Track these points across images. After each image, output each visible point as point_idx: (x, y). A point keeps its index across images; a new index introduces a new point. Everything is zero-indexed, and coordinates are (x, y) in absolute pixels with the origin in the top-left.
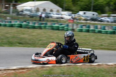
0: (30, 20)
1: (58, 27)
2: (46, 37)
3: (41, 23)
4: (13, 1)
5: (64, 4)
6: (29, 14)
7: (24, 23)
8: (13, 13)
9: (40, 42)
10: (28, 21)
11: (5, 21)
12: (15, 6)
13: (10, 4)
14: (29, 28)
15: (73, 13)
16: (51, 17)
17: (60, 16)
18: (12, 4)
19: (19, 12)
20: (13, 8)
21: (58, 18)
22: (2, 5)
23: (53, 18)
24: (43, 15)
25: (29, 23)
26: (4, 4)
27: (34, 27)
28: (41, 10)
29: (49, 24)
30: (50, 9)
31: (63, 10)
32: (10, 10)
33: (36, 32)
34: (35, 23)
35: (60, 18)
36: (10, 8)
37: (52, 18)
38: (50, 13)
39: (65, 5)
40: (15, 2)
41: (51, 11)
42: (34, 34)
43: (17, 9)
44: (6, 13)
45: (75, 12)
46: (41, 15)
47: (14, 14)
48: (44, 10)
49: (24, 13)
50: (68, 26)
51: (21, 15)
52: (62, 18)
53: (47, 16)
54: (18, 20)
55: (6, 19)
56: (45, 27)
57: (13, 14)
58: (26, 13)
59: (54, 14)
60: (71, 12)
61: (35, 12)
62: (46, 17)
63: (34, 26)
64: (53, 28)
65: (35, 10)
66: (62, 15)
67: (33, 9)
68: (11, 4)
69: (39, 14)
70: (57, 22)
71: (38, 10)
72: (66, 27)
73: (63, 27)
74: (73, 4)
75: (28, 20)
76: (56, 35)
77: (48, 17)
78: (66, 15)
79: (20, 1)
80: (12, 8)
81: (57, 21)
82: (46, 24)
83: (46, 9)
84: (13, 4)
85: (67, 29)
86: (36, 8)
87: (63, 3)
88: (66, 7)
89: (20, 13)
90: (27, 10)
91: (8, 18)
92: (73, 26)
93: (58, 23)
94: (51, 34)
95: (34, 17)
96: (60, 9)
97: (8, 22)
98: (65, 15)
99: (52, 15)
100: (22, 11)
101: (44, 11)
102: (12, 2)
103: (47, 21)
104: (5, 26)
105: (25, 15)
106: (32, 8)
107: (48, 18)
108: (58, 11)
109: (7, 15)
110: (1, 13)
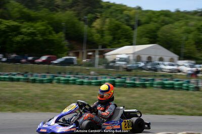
0: (127, 76)
1: (172, 84)
2: (153, 99)
3: (144, 79)
4: (100, 47)
5: (181, 49)
6: (125, 66)
7: (118, 80)
8: (99, 64)
9: (145, 107)
11: (87, 78)
12: (102, 54)
13: (94, 52)
14: (126, 87)
15: (197, 64)
16: (161, 69)
17: (175, 67)
18: (97, 51)
19: (108, 64)
20: (100, 58)
21: (172, 71)
22: (83, 53)
23: (164, 72)
25: (125, 78)
26: (85, 51)
27: (134, 86)
29: (158, 81)
30: (158, 57)
31: (181, 58)
32: (94, 60)
33: (138, 92)
34: (134, 80)
35: (176, 71)
37: (163, 71)
38: (159, 64)
39: (184, 51)
40: (102, 48)
41: (161, 59)
42: (134, 95)
43: (106, 59)
44: (90, 65)
45: (200, 61)
47: (101, 67)
48: (150, 58)
49: (118, 65)
50: (189, 82)
51: (112, 67)
52: (179, 71)
53: (155, 67)
54: (107, 75)
55: (90, 75)
56: (152, 85)
58: (121, 64)
59: (165, 65)
60: (193, 62)
61: (134, 63)
63: (134, 84)
64: (163, 86)
65: (134, 60)
66: (178, 65)
67: (131, 58)
69: (142, 65)
70: (172, 78)
71: (138, 59)
72: (185, 85)
73: (181, 85)
74: (197, 47)
75: (123, 76)
76: (169, 96)
77: (156, 70)
78: (185, 66)
79: (109, 46)
80: (97, 56)
81: (171, 76)
82: (153, 80)
83: (153, 57)
84: (99, 51)
85: (187, 87)
86: (136, 55)
87: (180, 47)
88: (184, 53)
89: (111, 64)
90: (121, 60)
91: (92, 73)
92: (197, 83)
94: (161, 95)
95: (134, 71)
96: (175, 57)
97: (92, 79)
98: (183, 65)
99: (162, 66)
100: (114, 62)
102: (97, 48)
103: (155, 76)
104: (90, 84)
105: (118, 68)
106: (129, 57)
108: (172, 60)
109: (91, 68)
110: (80, 65)
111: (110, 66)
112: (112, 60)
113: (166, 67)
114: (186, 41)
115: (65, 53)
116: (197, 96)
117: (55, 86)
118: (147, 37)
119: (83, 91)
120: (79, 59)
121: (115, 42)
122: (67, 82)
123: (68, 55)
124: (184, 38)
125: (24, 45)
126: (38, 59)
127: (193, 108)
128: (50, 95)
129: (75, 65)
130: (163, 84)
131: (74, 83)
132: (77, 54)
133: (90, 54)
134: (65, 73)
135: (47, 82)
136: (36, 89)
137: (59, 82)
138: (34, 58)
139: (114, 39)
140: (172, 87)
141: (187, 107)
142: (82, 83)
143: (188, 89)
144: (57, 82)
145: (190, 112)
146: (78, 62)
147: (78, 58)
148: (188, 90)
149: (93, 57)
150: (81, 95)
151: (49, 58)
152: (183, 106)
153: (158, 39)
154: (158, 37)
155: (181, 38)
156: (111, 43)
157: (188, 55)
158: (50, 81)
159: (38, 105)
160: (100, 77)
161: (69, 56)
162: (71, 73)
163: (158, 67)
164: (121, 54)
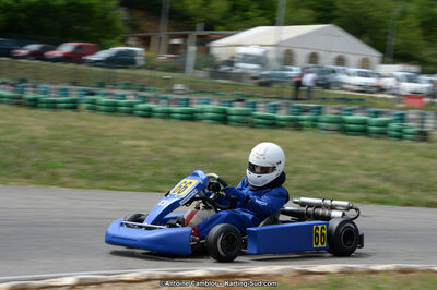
0: (259, 97)
1: (364, 123)
2: (315, 159)
3: (298, 107)
4: (200, 26)
5: (389, 38)
6: (255, 73)
7: (237, 108)
8: (197, 67)
10: (250, 100)
11: (165, 98)
12: (203, 42)
13: (185, 37)
14: (253, 126)
15: (423, 72)
16: (339, 85)
17: (372, 81)
18: (193, 35)
19: (217, 67)
20: (198, 52)
21: (364, 89)
22: (160, 39)
23: (346, 90)
24: (308, 78)
25: (254, 105)
26: (164, 34)
27: (272, 124)
28: (301, 56)
29: (330, 112)
30: (334, 55)
31: (387, 59)
32: (185, 57)
34: (276, 108)
35: (374, 90)
36: (186, 48)
37: (342, 89)
38: (334, 71)
39: (394, 41)
40: (206, 29)
41: (340, 61)
43: (212, 56)
44: (173, 69)
45: (432, 68)
46: (302, 76)
47: (201, 74)
48: (314, 58)
49: (238, 71)
50: (402, 118)
51: (225, 75)
52: (381, 90)
53: (325, 79)
54: (213, 93)
55: (171, 91)
56: (315, 123)
57: (198, 71)
58: (245, 68)
59: (349, 75)
60: (414, 68)
61: (277, 66)
62: (318, 85)
63: (273, 119)
64: (343, 128)
65: (279, 60)
66: (380, 76)
67: (272, 55)
68: (190, 37)
69: (294, 71)
70: (362, 104)
71: (288, 59)
72: (394, 126)
73: (384, 124)
74: (425, 34)
75: (250, 96)
76: (355, 153)
77: (326, 85)
78: (394, 76)
79: (222, 25)
80: (192, 49)
81: (361, 100)
82: (319, 110)
83: (322, 54)
84: (199, 36)
85: (400, 131)
86: (283, 49)
87: (386, 34)
88: (396, 46)
89: (224, 68)
90: (247, 58)
91: (179, 87)
92: (422, 120)
93: (363, 109)
94: (337, 150)
95: (276, 86)
96: (374, 55)
97: (177, 102)
98: (391, 76)
99: (343, 78)
100: (230, 63)
101: (311, 63)
102: (194, 29)
103: (324, 99)
104: (167, 115)
105: (239, 77)
106: (266, 52)
107: (328, 88)
108: (365, 63)
109: (176, 75)
110: (151, 69)
111: (220, 71)
112: (225, 58)
113: (352, 79)
114: (399, 19)
115: (119, 38)
116: (421, 155)
117: (83, 119)
118: (310, 7)
119: (147, 134)
120: (150, 54)
121: (236, 17)
122: (113, 109)
123: (123, 42)
124: (396, 12)
125: (22, 16)
126: (54, 49)
127: (411, 185)
128: (67, 142)
129: (140, 67)
130: (343, 122)
131: (131, 111)
132: (145, 42)
133: (176, 41)
134: (115, 86)
135: (66, 108)
136: (35, 124)
137: (94, 107)
138: (43, 48)
139: (234, 8)
140: (363, 130)
141: (398, 183)
142: (149, 114)
143: (400, 136)
144: (89, 109)
145: (403, 197)
146: (147, 59)
147: (147, 50)
148: (400, 138)
149: (183, 51)
150: (143, 143)
151: (78, 47)
152: (387, 179)
153: (337, 13)
154: (336, 9)
155: (389, 12)
156: (226, 17)
157: (402, 51)
158: (73, 106)
159: (33, 165)
160: (195, 98)
161: (127, 45)
162: (128, 86)
163: (332, 78)
164: (247, 46)
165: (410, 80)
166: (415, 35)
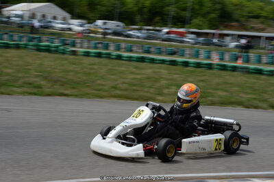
5: (75, 9)
15: (89, 23)
16: (52, 27)
21: (63, 29)
23: (55, 29)
28: (39, 15)
30: (52, 15)
31: (73, 17)
38: (50, 22)
39: (77, 11)
41: (55, 18)
45: (91, 21)
48: (44, 16)
49: (12, 21)
52: (70, 29)
58: (15, 20)
59: (56, 23)
60: (84, 21)
61: (28, 19)
66: (70, 24)
67: (27, 15)
71: (33, 16)
78: (76, 25)
81: (59, 34)
83: (47, 14)
90: (17, 16)
96: (68, 15)
98: (74, 24)
100: (9, 17)
103: (44, 34)
106: (24, 13)
108: (64, 19)
112: (7, 15)
113: (58, 25)
164: (16, 11)
165: (81, 26)
166: (85, 9)
